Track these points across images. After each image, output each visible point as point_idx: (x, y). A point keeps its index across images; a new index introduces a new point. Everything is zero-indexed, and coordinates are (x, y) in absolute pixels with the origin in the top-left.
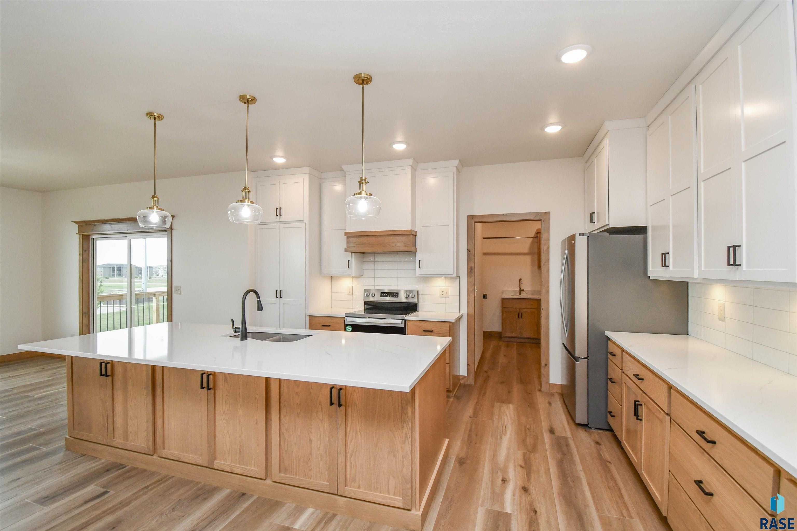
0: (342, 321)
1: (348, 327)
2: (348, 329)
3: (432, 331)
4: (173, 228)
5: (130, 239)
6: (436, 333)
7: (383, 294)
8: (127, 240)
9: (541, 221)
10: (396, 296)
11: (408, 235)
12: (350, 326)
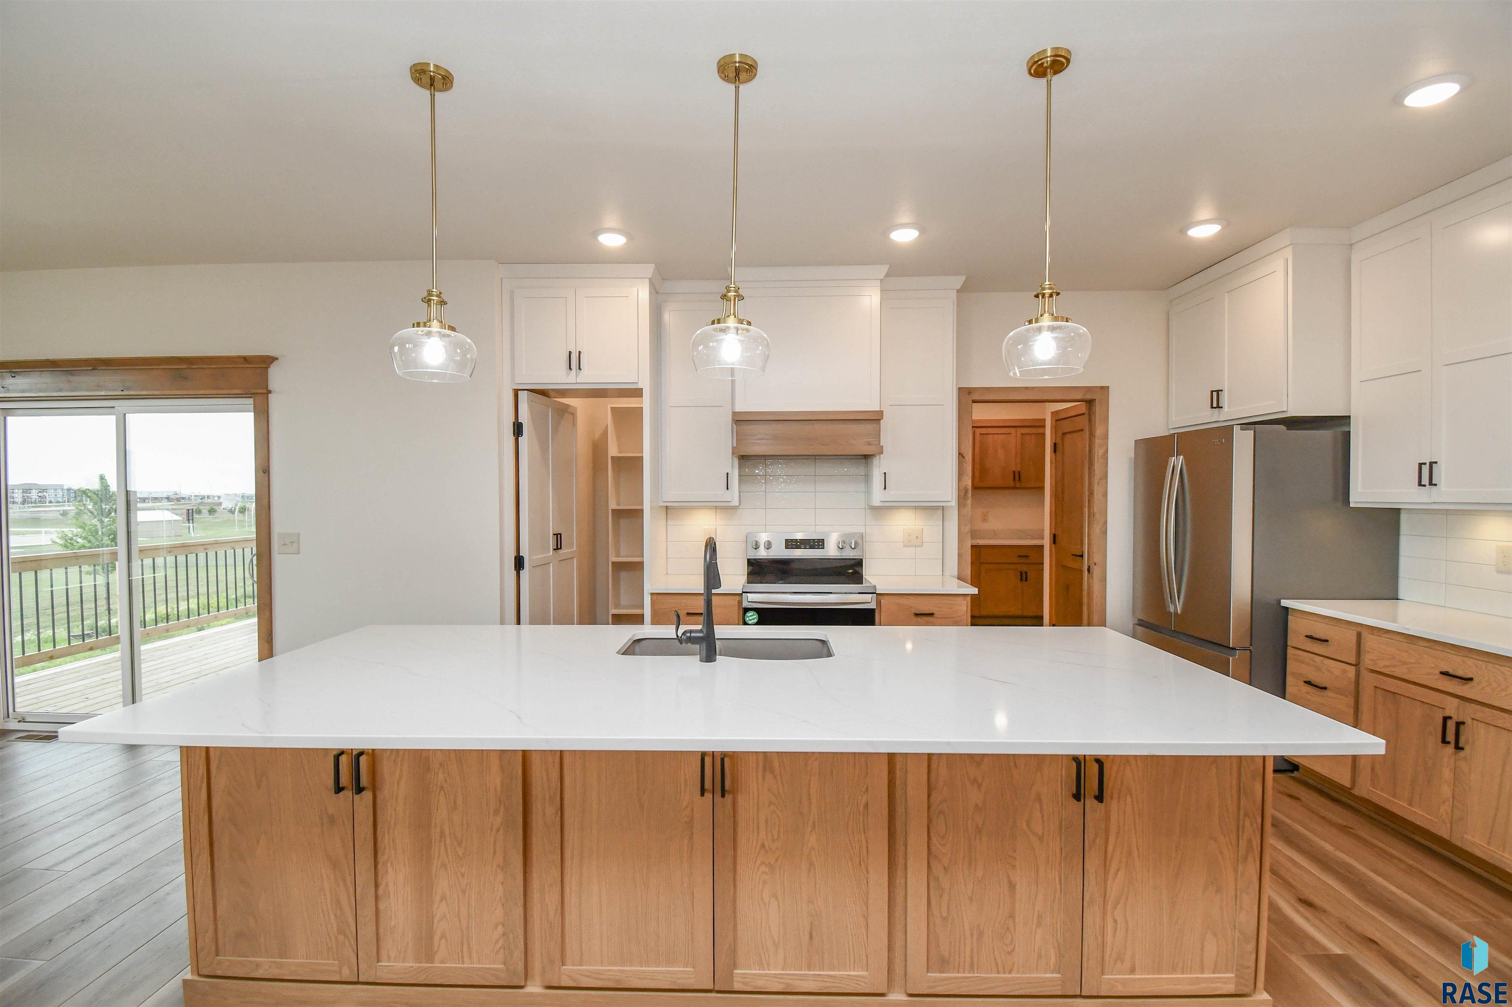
0: (734, 601)
1: (749, 614)
2: (750, 618)
3: (932, 615)
4: (270, 388)
5: (125, 414)
6: (939, 617)
7: (791, 544)
8: (114, 417)
9: (1090, 403)
10: (819, 545)
11: (875, 421)
12: (754, 612)
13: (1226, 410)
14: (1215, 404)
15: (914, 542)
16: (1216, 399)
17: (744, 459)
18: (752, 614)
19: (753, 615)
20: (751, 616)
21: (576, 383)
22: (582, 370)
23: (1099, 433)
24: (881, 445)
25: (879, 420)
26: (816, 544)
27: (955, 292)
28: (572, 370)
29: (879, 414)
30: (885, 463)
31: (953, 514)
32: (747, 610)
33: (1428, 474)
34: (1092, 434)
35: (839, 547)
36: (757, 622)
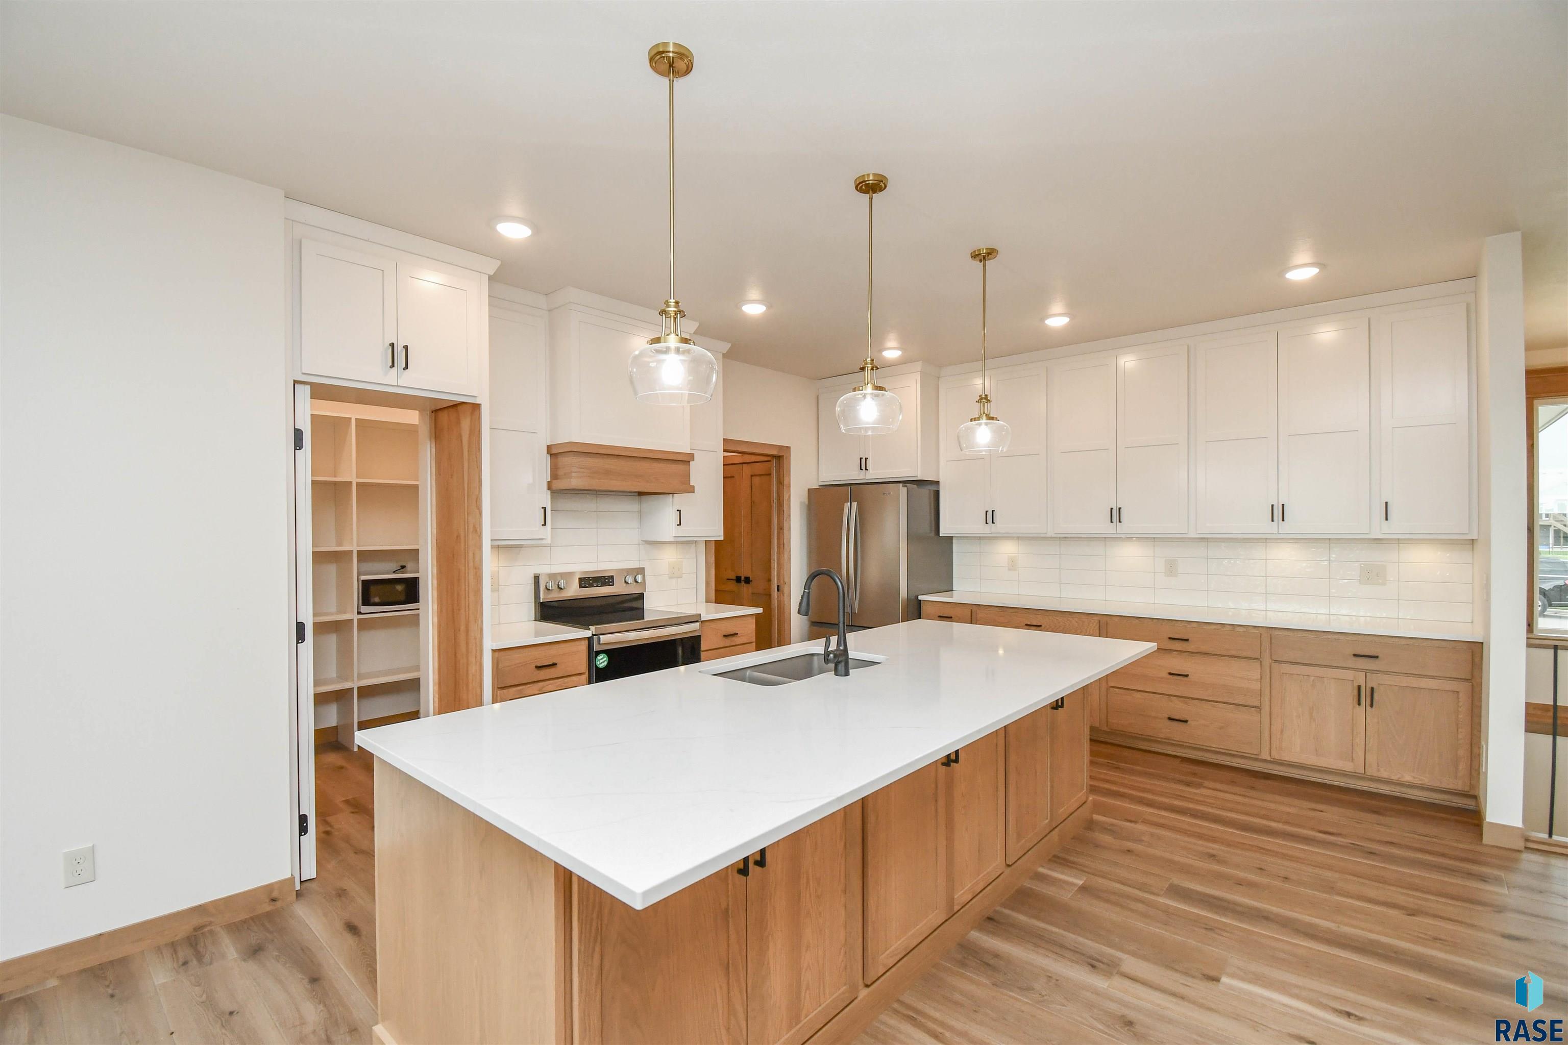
0: (582, 646)
2: (601, 661)
3: (735, 634)
6: (741, 635)
7: (585, 582)
9: (779, 458)
10: (609, 582)
11: (687, 463)
12: (604, 654)
13: (871, 472)
14: (863, 467)
15: (675, 574)
16: (863, 464)
17: (556, 492)
18: (602, 656)
19: (603, 658)
20: (601, 659)
21: (398, 386)
22: (407, 370)
23: (786, 482)
24: (691, 485)
25: (690, 462)
26: (607, 581)
27: (722, 356)
28: (394, 368)
29: (691, 457)
30: (679, 501)
31: (702, 548)
32: (598, 653)
33: (990, 517)
34: (780, 483)
35: (626, 582)
36: (608, 664)
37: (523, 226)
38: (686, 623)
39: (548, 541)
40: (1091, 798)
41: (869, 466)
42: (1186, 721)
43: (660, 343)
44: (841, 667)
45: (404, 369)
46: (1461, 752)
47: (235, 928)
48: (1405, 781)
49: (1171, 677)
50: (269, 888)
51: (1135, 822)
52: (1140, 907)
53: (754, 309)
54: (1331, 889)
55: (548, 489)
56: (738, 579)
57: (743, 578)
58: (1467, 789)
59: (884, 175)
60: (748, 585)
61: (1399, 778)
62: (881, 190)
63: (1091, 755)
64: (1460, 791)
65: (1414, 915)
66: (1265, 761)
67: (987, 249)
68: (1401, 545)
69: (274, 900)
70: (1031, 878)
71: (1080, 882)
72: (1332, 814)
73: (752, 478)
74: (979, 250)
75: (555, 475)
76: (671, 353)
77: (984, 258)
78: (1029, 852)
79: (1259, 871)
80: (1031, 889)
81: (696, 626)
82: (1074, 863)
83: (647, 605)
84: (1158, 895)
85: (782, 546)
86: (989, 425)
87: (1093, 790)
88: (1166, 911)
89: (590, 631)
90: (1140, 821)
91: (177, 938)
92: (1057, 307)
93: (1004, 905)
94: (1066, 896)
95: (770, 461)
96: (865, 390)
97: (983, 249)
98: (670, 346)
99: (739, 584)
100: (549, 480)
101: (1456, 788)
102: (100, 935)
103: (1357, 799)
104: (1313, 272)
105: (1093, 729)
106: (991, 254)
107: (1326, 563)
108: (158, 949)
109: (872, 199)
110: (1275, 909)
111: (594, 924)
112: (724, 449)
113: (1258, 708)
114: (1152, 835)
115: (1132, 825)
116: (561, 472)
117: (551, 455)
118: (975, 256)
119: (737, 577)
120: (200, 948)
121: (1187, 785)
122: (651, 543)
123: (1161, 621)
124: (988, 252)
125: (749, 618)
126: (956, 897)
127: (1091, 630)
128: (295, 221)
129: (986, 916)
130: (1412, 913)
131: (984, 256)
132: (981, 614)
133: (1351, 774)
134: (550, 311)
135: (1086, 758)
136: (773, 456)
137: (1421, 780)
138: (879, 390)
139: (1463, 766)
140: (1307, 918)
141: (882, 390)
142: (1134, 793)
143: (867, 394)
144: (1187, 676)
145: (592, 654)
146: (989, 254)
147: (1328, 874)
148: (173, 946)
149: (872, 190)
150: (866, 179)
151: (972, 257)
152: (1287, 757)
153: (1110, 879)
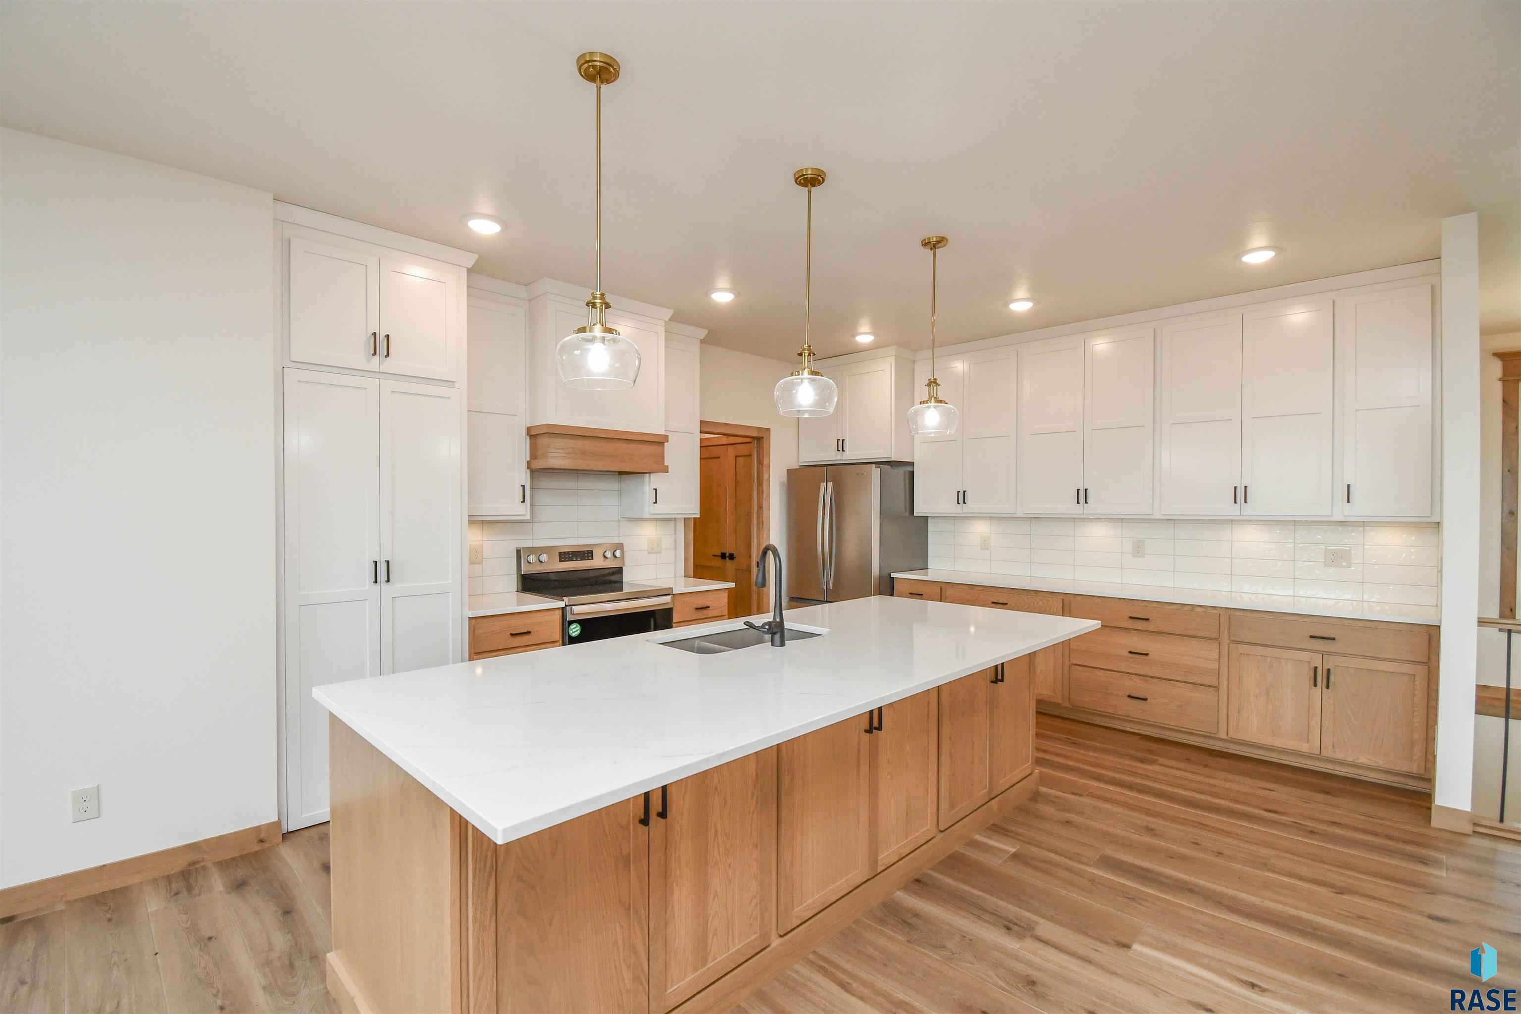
0: (555, 617)
1: (573, 626)
2: (574, 630)
3: (707, 608)
6: (713, 609)
7: (565, 556)
9: (759, 439)
10: (588, 556)
11: (661, 444)
12: (577, 624)
13: (847, 453)
14: (840, 449)
15: (654, 549)
16: (841, 445)
17: (535, 471)
19: (576, 627)
20: (574, 628)
21: (379, 372)
22: (388, 358)
23: (765, 462)
24: (665, 465)
25: (664, 443)
26: (586, 555)
27: (699, 341)
28: (376, 356)
29: (666, 438)
30: (655, 480)
31: (681, 526)
32: (571, 623)
33: (962, 497)
34: (760, 463)
35: (605, 557)
36: (580, 634)
37: (495, 224)
38: (658, 596)
39: (528, 517)
40: (1036, 771)
41: (846, 447)
42: (1146, 699)
43: (586, 332)
44: (777, 637)
45: (386, 357)
46: (1416, 736)
47: (224, 865)
48: (1360, 763)
49: (1130, 655)
50: (258, 829)
51: (1081, 795)
52: (1066, 875)
53: (723, 297)
54: (1265, 865)
55: (528, 468)
56: (723, 556)
57: (727, 555)
58: (1422, 772)
59: (822, 169)
60: (732, 561)
61: (1354, 760)
62: (820, 183)
63: (1037, 727)
64: (1415, 774)
65: (1342, 893)
66: (1222, 740)
67: (937, 237)
68: (1366, 528)
69: (261, 841)
70: (966, 844)
71: (1014, 850)
72: (1282, 794)
73: (737, 458)
74: (929, 238)
75: (534, 455)
76: (597, 342)
77: (934, 246)
78: (964, 820)
79: (1194, 845)
80: (964, 855)
81: (668, 599)
82: (1011, 832)
83: (626, 578)
84: (1087, 865)
85: (761, 525)
86: (937, 408)
87: (1039, 762)
88: (1093, 880)
89: (563, 602)
90: (1085, 794)
91: (173, 872)
92: (1021, 292)
93: (934, 869)
94: (995, 863)
95: (750, 443)
96: (802, 375)
97: (933, 237)
98: (596, 335)
99: (723, 560)
100: (529, 460)
101: (1411, 771)
102: (104, 866)
103: (1314, 780)
104: (1269, 255)
105: (1039, 702)
106: (941, 243)
107: (1291, 545)
108: (155, 882)
109: (811, 192)
110: (1202, 882)
111: (489, 862)
112: (700, 431)
113: (1215, 687)
114: (1094, 808)
115: (1077, 798)
116: (539, 453)
117: (530, 436)
118: (926, 244)
119: (722, 553)
120: (192, 881)
121: (1141, 761)
122: (631, 520)
123: (1122, 601)
124: (938, 240)
125: (723, 592)
126: (879, 858)
127: (1055, 608)
128: (284, 221)
129: (914, 879)
130: (1341, 891)
131: (934, 244)
132: (949, 592)
133: (1307, 754)
134: (529, 301)
135: (1032, 731)
136: (753, 438)
137: (1377, 762)
138: (815, 375)
139: (1418, 751)
140: (1231, 892)
141: (818, 376)
142: (1085, 767)
143: (804, 378)
144: (1147, 654)
145: (566, 624)
146: (939, 242)
147: (1264, 851)
148: (169, 878)
149: (811, 184)
150: (804, 173)
151: (923, 245)
152: (1242, 736)
153: (1043, 848)
